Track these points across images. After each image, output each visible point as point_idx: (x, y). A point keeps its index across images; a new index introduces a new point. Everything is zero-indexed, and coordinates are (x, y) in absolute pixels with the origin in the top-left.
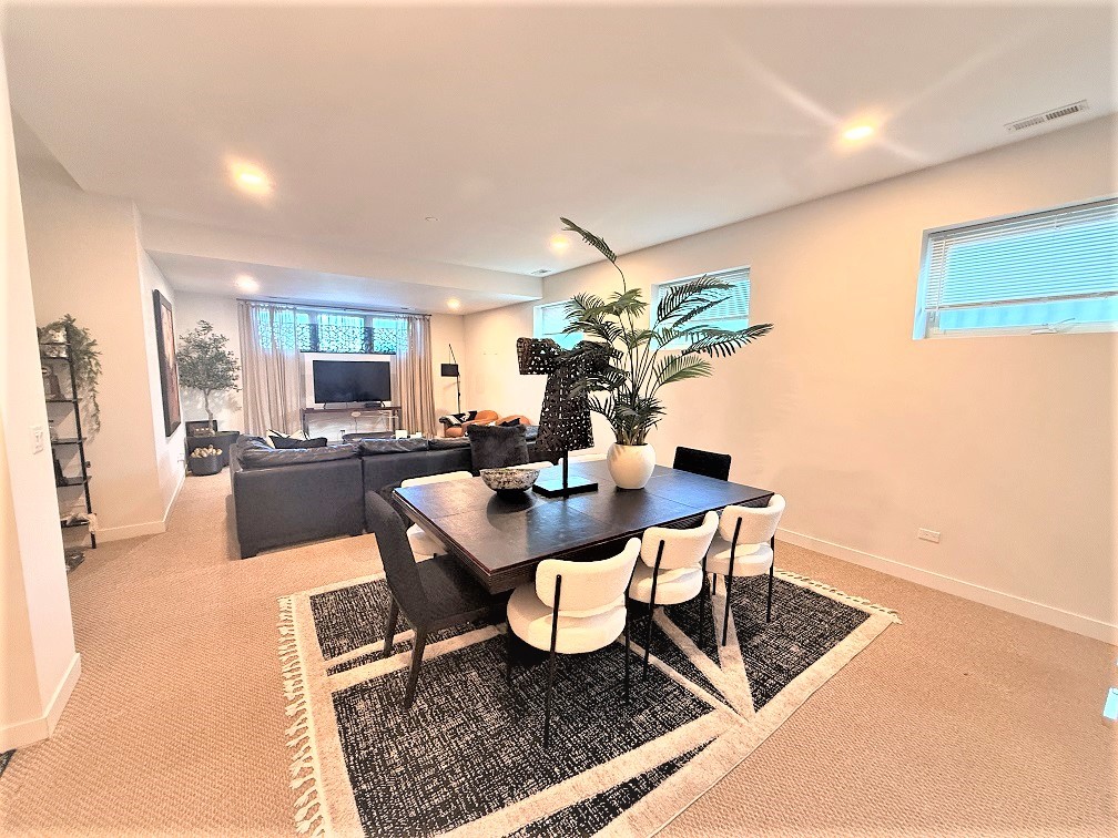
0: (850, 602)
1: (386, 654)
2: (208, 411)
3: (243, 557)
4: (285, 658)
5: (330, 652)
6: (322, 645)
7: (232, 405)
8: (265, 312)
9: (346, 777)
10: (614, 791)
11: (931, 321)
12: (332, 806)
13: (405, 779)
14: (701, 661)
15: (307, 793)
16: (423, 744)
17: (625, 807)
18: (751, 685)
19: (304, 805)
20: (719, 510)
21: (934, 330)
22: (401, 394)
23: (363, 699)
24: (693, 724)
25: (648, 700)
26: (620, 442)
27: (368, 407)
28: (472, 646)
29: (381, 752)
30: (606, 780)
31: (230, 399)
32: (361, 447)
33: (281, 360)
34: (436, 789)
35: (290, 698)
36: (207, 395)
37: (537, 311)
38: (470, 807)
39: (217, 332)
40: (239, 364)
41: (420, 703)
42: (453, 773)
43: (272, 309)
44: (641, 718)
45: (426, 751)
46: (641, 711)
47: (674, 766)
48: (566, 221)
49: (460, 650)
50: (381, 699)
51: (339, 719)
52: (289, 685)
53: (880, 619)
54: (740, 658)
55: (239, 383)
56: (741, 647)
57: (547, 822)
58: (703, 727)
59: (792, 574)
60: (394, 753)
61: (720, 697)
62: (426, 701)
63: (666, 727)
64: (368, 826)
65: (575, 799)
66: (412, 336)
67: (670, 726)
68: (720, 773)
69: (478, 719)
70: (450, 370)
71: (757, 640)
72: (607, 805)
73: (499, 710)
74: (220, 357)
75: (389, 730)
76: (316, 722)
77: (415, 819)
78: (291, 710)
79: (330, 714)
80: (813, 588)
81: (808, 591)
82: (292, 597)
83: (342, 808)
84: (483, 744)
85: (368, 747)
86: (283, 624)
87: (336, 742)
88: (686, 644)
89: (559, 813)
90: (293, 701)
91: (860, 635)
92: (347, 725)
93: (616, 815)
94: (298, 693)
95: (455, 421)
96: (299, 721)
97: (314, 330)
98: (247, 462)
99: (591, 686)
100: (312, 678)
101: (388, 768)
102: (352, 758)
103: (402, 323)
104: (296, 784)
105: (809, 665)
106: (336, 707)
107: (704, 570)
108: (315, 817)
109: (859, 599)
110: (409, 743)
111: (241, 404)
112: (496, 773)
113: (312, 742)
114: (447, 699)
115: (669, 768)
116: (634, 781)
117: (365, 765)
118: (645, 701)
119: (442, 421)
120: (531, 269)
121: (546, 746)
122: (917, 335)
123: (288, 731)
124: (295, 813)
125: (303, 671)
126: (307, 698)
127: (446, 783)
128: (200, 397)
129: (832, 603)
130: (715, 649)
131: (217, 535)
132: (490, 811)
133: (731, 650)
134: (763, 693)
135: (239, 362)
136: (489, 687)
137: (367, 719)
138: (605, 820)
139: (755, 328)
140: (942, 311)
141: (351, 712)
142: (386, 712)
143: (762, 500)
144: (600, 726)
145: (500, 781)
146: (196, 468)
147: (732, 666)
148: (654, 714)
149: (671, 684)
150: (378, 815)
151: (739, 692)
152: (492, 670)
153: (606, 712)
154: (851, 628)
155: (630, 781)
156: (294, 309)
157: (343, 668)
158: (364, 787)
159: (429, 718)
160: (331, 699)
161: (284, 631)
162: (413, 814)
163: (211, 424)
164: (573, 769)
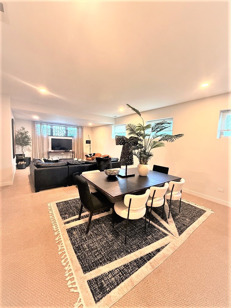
0: (200, 207)
1: (79, 219)
2: (23, 152)
3: (36, 192)
4: (52, 220)
5: (64, 218)
6: (61, 216)
7: (29, 150)
8: (39, 125)
9: (74, 251)
10: (145, 256)
11: (221, 133)
12: (71, 259)
13: (89, 252)
14: (163, 222)
15: (64, 255)
16: (93, 243)
17: (149, 260)
18: (177, 229)
19: (63, 259)
20: (168, 182)
21: (222, 136)
22: (75, 148)
23: (75, 231)
24: (163, 239)
25: (151, 232)
26: (141, 163)
27: (66, 152)
28: (102, 217)
29: (82, 245)
30: (142, 253)
31: (28, 148)
32: (68, 163)
33: (42, 138)
34: (98, 255)
35: (55, 230)
36: (22, 147)
37: (113, 127)
38: (108, 260)
39: (26, 130)
40: (31, 139)
41: (90, 232)
42: (102, 251)
43: (41, 124)
44: (149, 237)
45: (94, 245)
46: (149, 235)
47: (160, 250)
48: (128, 105)
49: (99, 218)
50: (80, 231)
51: (69, 236)
52: (54, 227)
53: (209, 212)
54: (173, 222)
55: (31, 144)
56: (173, 219)
57: (129, 264)
58: (166, 240)
59: (184, 200)
60: (85, 245)
61: (169, 232)
62: (92, 232)
63: (156, 240)
64: (81, 264)
65: (135, 258)
66: (78, 132)
67: (157, 239)
68: (172, 252)
69: (106, 237)
70: (88, 142)
71: (177, 217)
72: (144, 259)
73: (112, 234)
74: (26, 137)
75: (83, 239)
76: (63, 237)
77: (94, 262)
78: (56, 233)
79: (67, 235)
80: (190, 204)
81: (189, 204)
82: (51, 203)
83: (74, 260)
84: (109, 243)
85: (78, 244)
86: (50, 210)
87: (69, 242)
88: (159, 218)
89: (131, 262)
90: (56, 231)
91: (204, 216)
92: (72, 238)
93: (146, 262)
94: (57, 229)
95: (89, 156)
96: (59, 236)
97: (52, 130)
98: (38, 166)
99: (135, 229)
100: (60, 225)
101: (84, 249)
102: (74, 247)
103: (76, 129)
104: (60, 253)
105: (192, 224)
106: (68, 233)
107: (164, 198)
108: (67, 262)
109: (203, 207)
110: (89, 243)
111: (31, 149)
112: (113, 251)
113: (63, 242)
114: (97, 231)
115: (158, 250)
116: (150, 253)
117: (78, 248)
118: (150, 233)
119: (86, 156)
120: (112, 116)
121: (125, 244)
122: (218, 137)
123: (56, 239)
124: (61, 261)
125: (57, 223)
126: (60, 230)
127: (100, 253)
128: (20, 147)
129: (196, 208)
130: (166, 219)
131: (27, 186)
132: (113, 261)
133: (171, 219)
134: (181, 231)
135: (31, 138)
136: (108, 228)
137: (76, 236)
138: (144, 264)
139: (180, 135)
140: (224, 131)
141: (72, 234)
142: (81, 235)
143: (178, 180)
144: (139, 239)
145: (114, 253)
146: (19, 167)
147: (171, 224)
148: (153, 236)
149: (156, 228)
150: (84, 262)
151: (174, 231)
152: (108, 224)
153: (140, 236)
154: (201, 215)
155: (149, 253)
156: (47, 124)
157: (68, 222)
158: (79, 254)
159: (93, 236)
160: (66, 231)
161: (50, 212)
162: (93, 261)
163: (23, 155)
164: (133, 250)
